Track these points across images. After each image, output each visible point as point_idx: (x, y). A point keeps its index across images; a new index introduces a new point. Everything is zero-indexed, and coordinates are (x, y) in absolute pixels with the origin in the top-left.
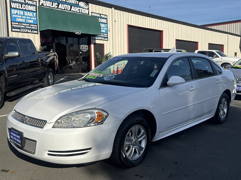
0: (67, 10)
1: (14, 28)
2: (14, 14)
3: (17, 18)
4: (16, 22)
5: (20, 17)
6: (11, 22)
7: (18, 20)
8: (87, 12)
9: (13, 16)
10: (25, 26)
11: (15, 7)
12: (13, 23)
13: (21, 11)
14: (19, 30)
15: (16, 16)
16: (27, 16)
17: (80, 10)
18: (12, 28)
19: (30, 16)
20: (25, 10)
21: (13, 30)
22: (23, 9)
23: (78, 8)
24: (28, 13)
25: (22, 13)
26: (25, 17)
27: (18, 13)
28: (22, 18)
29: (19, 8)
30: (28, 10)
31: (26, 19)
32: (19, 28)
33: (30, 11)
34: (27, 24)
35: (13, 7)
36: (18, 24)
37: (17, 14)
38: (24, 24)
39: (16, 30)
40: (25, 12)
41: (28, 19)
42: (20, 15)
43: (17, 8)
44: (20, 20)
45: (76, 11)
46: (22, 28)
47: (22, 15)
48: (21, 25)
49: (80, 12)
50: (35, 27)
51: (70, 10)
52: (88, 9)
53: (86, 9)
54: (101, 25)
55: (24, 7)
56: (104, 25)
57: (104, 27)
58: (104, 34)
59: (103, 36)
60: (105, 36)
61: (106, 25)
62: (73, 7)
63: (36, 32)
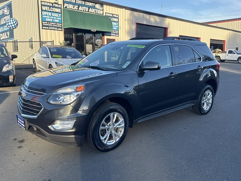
0: (85, 11)
1: (44, 26)
2: (44, 15)
3: (46, 18)
4: (46, 22)
5: (49, 17)
6: (42, 21)
7: (47, 20)
8: (101, 12)
9: (44, 16)
10: (52, 25)
11: (45, 10)
12: (43, 22)
13: (49, 13)
14: (47, 28)
15: (46, 17)
16: (54, 16)
17: (96, 11)
18: (43, 26)
19: (56, 17)
20: (53, 12)
21: (43, 27)
22: (51, 11)
23: (95, 9)
24: (55, 14)
25: (50, 14)
26: (52, 17)
27: (47, 14)
28: (50, 18)
29: (48, 10)
30: (55, 12)
31: (53, 19)
32: (48, 26)
33: (56, 12)
34: (54, 23)
35: (43, 9)
36: (47, 23)
37: (46, 15)
38: (51, 23)
39: (45, 28)
40: (53, 13)
41: (55, 19)
42: (49, 16)
43: (47, 10)
44: (49, 20)
45: (93, 12)
46: (50, 26)
47: (50, 16)
48: (50, 24)
49: (96, 13)
50: (60, 25)
51: (88, 11)
52: (103, 10)
53: (101, 10)
54: (113, 23)
55: (52, 9)
56: (116, 23)
57: (115, 25)
58: (116, 31)
59: (115, 32)
60: (117, 33)
61: (117, 24)
62: (90, 9)
63: (61, 29)
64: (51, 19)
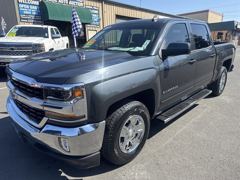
0: (65, 3)
1: (22, 19)
2: (22, 8)
3: (24, 11)
4: (24, 14)
5: (27, 10)
7: (25, 12)
8: (82, 5)
10: (31, 17)
11: (22, 2)
12: (21, 15)
13: (27, 6)
14: (26, 21)
15: (23, 9)
16: (32, 9)
17: (76, 3)
19: (35, 10)
20: (31, 4)
22: (28, 4)
24: (33, 6)
25: (28, 7)
26: (30, 10)
27: (25, 6)
28: (28, 11)
29: (25, 3)
30: (33, 4)
31: (32, 12)
32: (27, 19)
34: (33, 15)
35: (20, 2)
36: (25, 15)
37: (24, 8)
39: (24, 21)
40: (30, 6)
41: (33, 12)
42: (26, 9)
44: (27, 13)
45: (73, 4)
46: (29, 19)
47: (28, 9)
48: (28, 17)
49: (77, 5)
50: (40, 18)
51: (68, 4)
52: (83, 2)
53: (81, 2)
54: (94, 15)
55: (29, 2)
56: (96, 15)
57: (96, 17)
58: (96, 22)
59: (96, 24)
60: (97, 24)
61: (98, 15)
62: (70, 1)
63: (41, 22)
64: (30, 11)
